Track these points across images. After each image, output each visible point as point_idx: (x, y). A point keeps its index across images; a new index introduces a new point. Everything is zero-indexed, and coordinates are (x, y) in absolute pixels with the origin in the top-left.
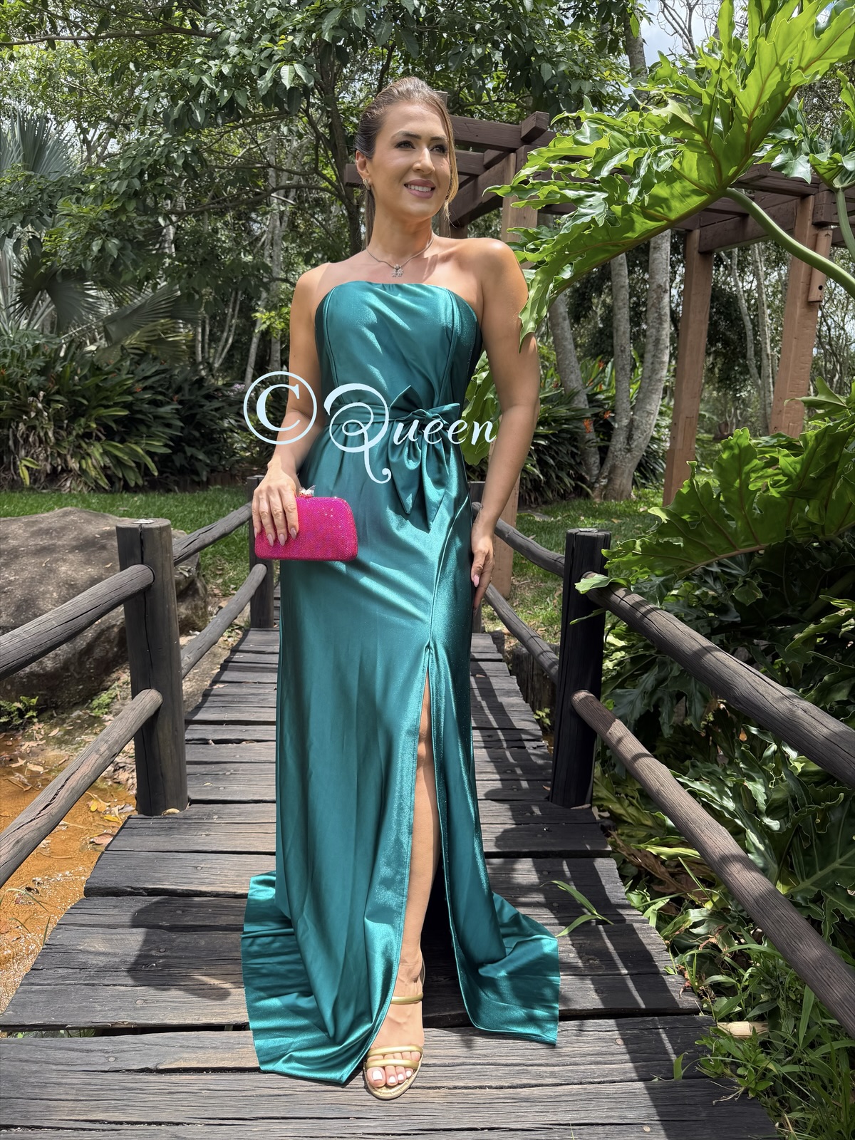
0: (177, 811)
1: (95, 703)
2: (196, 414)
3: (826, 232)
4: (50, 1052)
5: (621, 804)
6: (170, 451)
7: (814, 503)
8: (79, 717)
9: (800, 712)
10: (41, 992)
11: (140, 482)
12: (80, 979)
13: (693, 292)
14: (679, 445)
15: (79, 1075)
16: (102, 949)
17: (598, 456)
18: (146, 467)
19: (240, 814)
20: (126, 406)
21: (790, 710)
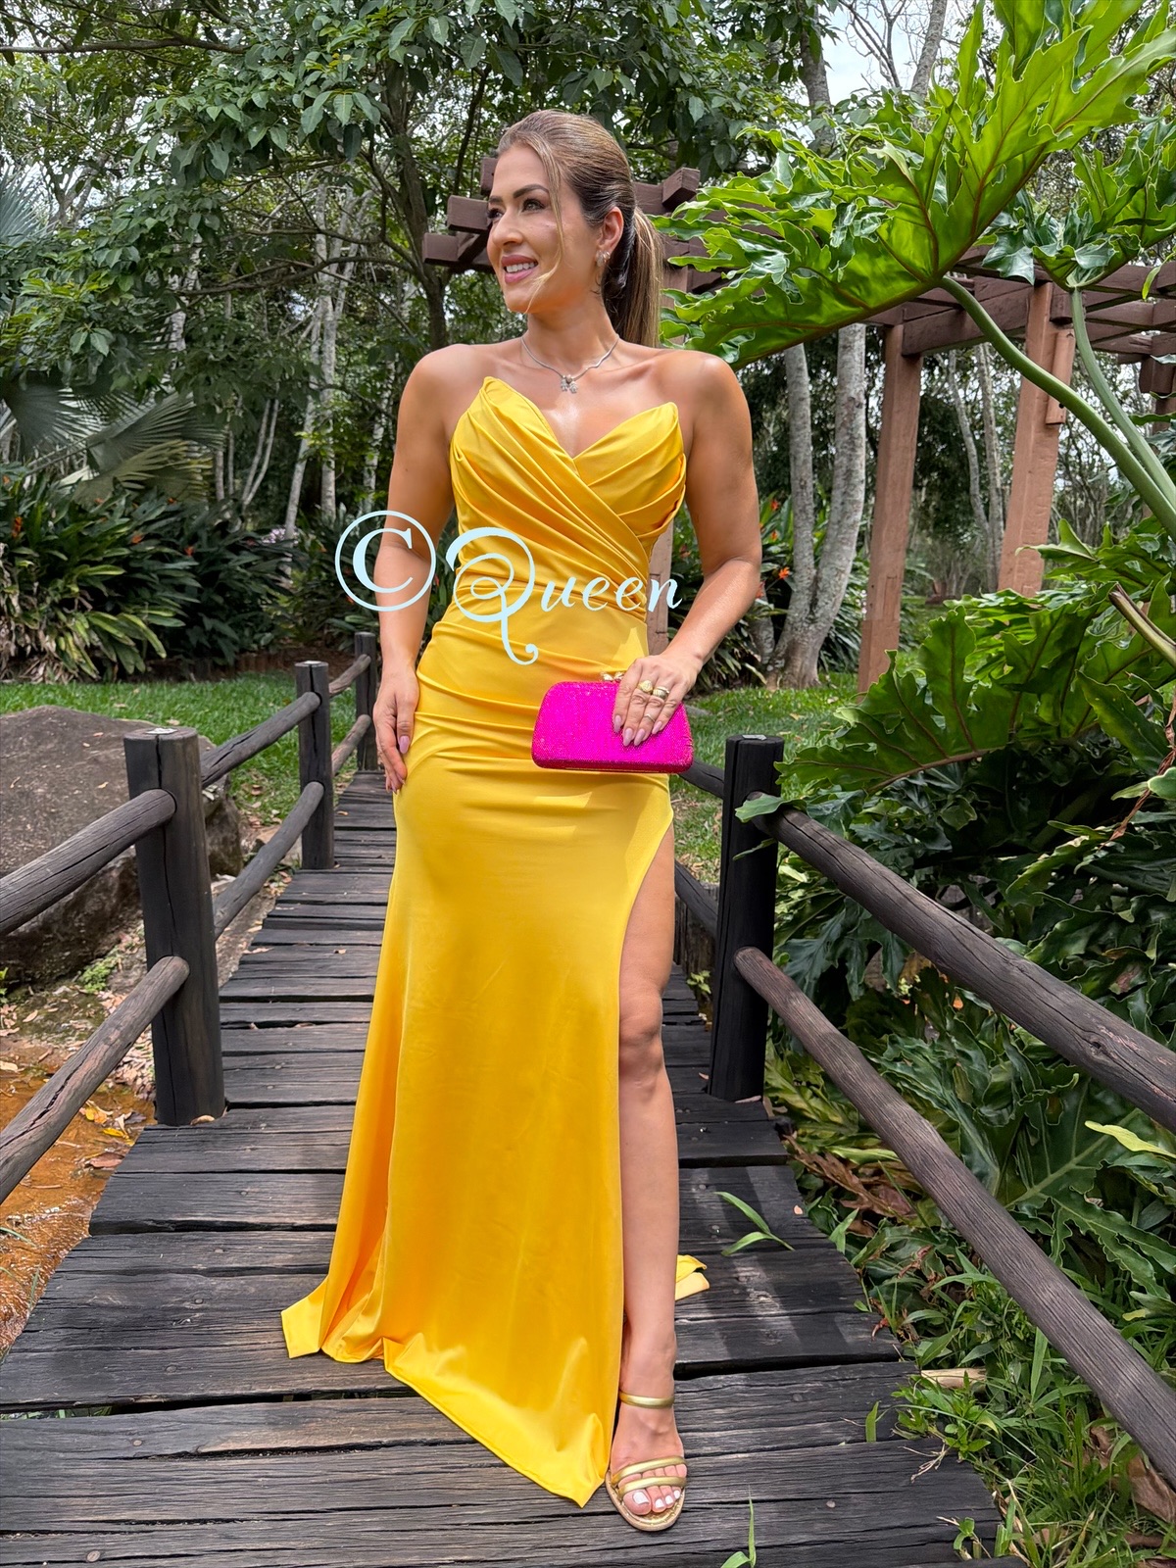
0: (211, 1119)
1: (88, 974)
2: (219, 572)
3: (1067, 332)
4: (54, 1436)
5: (802, 1096)
6: (181, 624)
7: (1046, 697)
8: (65, 995)
9: (1015, 972)
10: (36, 1359)
11: (142, 667)
12: (90, 1341)
13: (895, 409)
14: (878, 615)
15: (94, 1464)
16: (118, 1302)
17: (771, 629)
18: (150, 647)
19: (296, 1121)
20: (120, 562)
21: (1004, 969)
